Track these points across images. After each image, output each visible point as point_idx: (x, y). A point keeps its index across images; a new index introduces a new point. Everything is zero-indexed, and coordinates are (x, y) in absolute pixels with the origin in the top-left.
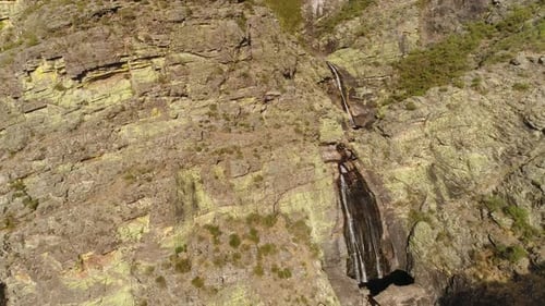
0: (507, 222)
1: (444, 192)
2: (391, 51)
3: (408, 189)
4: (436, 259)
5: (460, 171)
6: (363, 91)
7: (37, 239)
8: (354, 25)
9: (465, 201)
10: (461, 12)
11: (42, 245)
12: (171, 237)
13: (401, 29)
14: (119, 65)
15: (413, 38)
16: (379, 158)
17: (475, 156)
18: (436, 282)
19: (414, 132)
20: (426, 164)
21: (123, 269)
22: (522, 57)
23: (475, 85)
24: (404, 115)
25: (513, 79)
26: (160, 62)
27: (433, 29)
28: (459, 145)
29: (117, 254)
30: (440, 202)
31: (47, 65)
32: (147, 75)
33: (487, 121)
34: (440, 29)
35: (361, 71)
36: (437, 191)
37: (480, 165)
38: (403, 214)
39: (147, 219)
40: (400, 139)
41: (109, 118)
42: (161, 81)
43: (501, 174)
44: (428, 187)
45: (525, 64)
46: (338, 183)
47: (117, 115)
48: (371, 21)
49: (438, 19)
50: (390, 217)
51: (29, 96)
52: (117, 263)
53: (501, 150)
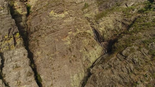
0: (115, 32)
1: (107, 30)
2: (94, 14)
3: (102, 31)
4: (107, 39)
5: (109, 27)
6: (91, 20)
7: (58, 34)
8: (87, 10)
9: (110, 31)
10: (104, 8)
11: (58, 35)
12: (75, 34)
13: (95, 10)
14: (63, 11)
15: (97, 12)
16: (98, 27)
17: (110, 25)
18: (108, 41)
19: (102, 23)
20: (104, 27)
21: (69, 38)
22: (115, 13)
23: (109, 16)
24: (100, 20)
25: (114, 15)
26: (68, 11)
27: (100, 10)
28: (108, 24)
29: (68, 36)
30: (107, 32)
31: (53, 11)
32: (67, 13)
33: (111, 21)
34: (101, 10)
35: (90, 17)
36: (106, 30)
37: (111, 26)
38: (102, 34)
39: (71, 32)
40: (100, 24)
41: (63, 19)
42: (69, 14)
43: (114, 27)
44: (105, 30)
45: (115, 14)
46: (93, 30)
47: (64, 18)
48: (90, 9)
49: (101, 9)
50: (100, 35)
51: (50, 15)
52: (68, 37)
53: (114, 24)
